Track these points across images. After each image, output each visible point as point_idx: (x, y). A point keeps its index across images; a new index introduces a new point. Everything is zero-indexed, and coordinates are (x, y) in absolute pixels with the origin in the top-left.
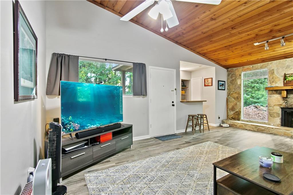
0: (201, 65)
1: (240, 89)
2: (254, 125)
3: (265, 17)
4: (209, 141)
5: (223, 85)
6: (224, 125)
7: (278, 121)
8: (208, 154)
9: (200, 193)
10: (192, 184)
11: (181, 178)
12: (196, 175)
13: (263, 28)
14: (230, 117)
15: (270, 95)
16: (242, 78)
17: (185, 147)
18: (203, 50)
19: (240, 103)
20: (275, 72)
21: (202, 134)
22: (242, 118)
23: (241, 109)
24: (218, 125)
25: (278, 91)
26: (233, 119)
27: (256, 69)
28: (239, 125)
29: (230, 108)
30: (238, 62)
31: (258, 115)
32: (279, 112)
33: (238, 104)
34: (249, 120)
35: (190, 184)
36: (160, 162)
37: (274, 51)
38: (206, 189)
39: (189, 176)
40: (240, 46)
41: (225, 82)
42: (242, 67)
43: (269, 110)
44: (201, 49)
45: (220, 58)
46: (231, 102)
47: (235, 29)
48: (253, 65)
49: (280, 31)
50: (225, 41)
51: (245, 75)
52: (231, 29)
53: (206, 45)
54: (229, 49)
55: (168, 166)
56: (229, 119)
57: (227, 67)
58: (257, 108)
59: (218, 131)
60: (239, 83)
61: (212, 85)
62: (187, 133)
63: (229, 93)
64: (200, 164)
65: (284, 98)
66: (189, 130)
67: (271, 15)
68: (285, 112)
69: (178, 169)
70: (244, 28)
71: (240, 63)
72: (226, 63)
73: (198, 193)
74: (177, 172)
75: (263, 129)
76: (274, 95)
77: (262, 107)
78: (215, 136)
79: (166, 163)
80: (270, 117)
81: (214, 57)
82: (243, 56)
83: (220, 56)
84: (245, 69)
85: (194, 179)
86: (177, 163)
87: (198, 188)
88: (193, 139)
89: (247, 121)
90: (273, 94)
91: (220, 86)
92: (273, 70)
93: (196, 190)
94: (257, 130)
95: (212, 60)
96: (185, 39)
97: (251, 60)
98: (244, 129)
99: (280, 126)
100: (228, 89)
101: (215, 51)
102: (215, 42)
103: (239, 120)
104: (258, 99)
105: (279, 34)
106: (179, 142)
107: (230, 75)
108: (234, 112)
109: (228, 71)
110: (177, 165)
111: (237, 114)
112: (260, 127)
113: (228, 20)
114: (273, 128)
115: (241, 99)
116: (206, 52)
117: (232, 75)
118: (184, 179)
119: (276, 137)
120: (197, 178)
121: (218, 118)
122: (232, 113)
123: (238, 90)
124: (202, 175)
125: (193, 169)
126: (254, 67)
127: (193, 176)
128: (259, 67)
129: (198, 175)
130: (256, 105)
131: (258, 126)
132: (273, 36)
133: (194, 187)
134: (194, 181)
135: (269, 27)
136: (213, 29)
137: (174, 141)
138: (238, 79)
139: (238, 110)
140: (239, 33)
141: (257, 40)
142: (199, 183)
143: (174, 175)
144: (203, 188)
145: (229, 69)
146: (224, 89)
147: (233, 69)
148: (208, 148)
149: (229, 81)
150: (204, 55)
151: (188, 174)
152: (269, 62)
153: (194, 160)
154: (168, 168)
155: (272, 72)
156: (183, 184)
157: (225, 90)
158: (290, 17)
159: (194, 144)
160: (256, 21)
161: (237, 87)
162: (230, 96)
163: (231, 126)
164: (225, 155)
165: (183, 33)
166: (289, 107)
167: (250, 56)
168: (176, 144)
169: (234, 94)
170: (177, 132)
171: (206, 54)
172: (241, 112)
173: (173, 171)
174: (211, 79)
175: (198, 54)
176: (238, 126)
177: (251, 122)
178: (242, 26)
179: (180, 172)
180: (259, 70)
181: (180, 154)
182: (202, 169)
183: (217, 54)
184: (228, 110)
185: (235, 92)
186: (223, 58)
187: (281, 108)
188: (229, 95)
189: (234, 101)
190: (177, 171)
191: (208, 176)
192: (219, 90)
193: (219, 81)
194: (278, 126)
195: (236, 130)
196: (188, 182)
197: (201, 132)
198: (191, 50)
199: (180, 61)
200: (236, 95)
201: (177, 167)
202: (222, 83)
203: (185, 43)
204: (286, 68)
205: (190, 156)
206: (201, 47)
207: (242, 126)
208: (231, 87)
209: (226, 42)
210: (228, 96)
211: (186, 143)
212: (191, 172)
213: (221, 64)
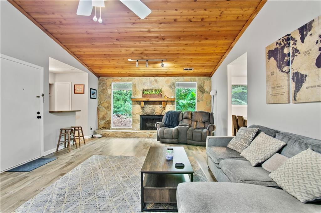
0: (74, 68)
1: (111, 99)
2: (123, 132)
3: (142, 41)
4: (93, 155)
5: (94, 93)
6: (97, 136)
7: (138, 125)
8: (102, 168)
9: (123, 208)
10: (110, 204)
11: (94, 205)
12: (106, 194)
13: (138, 49)
14: (101, 127)
15: (134, 105)
16: (112, 88)
17: (72, 169)
18: (80, 52)
19: (110, 112)
20: (137, 86)
21: (79, 149)
22: (112, 127)
23: (111, 118)
24: (90, 136)
25: (139, 102)
26: (104, 128)
27: (124, 81)
28: (111, 133)
29: (100, 117)
30: (110, 73)
31: (121, 123)
32: (139, 119)
33: (108, 113)
34: (118, 128)
35: (108, 206)
36: (50, 201)
37: (139, 69)
38: (125, 202)
39: (101, 198)
40: (117, 58)
41: (96, 90)
42: (112, 78)
43: (133, 118)
44: (77, 49)
45: (95, 64)
46: (101, 112)
47: (119, 41)
48: (121, 78)
49: (146, 55)
50: (106, 49)
51: (115, 86)
52: (116, 40)
53: (86, 47)
54: (107, 58)
55: (66, 200)
56: (99, 129)
57: (98, 76)
58: (119, 116)
59: (94, 143)
60: (109, 93)
61: (84, 93)
62: (60, 152)
63: (100, 102)
64: (102, 182)
65: (142, 108)
66: (61, 147)
67: (145, 41)
68: (143, 118)
69: (82, 198)
70: (126, 43)
71: (112, 73)
72: (99, 71)
73: (121, 209)
74: (84, 202)
75: (130, 134)
76: (136, 105)
77: (122, 116)
78: (95, 149)
79: (60, 198)
80: (134, 124)
81: (89, 62)
82: (117, 67)
83: (96, 63)
84: (115, 79)
85: (108, 199)
86: (75, 191)
87: (118, 206)
88: (73, 158)
89: (117, 129)
91: (92, 94)
92: (135, 84)
93: (118, 208)
94: (126, 136)
95: (86, 65)
96: (60, 31)
97: (122, 72)
98: (115, 137)
99: (140, 130)
100: (98, 98)
101: (93, 56)
102: (97, 47)
103: (109, 129)
104: (118, 108)
105: (145, 57)
106: (57, 166)
107: (101, 84)
108: (104, 122)
109: (99, 79)
110: (77, 194)
111: (108, 123)
112: (128, 133)
113: (117, 30)
114: (136, 132)
115: (111, 108)
116: (83, 55)
117: (103, 84)
118: (97, 204)
119: (140, 139)
120: (110, 196)
121: (90, 129)
122: (103, 122)
123: (109, 100)
124: (112, 191)
125: (100, 189)
127: (105, 197)
128: (126, 80)
129: (109, 193)
130: (118, 114)
131: (126, 132)
132: (142, 58)
133: (114, 205)
134: (109, 201)
135: (142, 49)
136: (100, 33)
137: (49, 166)
138: (108, 89)
139: (108, 119)
140: (121, 46)
141: (131, 57)
142: (115, 199)
143: (83, 207)
144: (122, 202)
145: (100, 78)
146: (95, 97)
147: (104, 78)
148: (97, 162)
149: (100, 90)
150: (79, 57)
151: (98, 197)
152: (133, 77)
153: (93, 180)
154: (69, 203)
155: (135, 86)
156: (101, 209)
157: (96, 99)
158: (154, 48)
159: (79, 163)
160: (136, 41)
161: (107, 96)
162: (101, 105)
163: (103, 136)
164: (117, 164)
165: (61, 22)
166: (145, 115)
167: (122, 69)
168: (55, 170)
169: (105, 104)
170: (44, 154)
171: (82, 57)
172: (111, 121)
173: (78, 203)
174: (83, 86)
175: (72, 54)
176: (110, 135)
177: (120, 129)
178: (125, 41)
179: (87, 200)
180: (126, 83)
181: (70, 179)
182: (108, 186)
183: (94, 60)
184: (99, 120)
185: (106, 101)
186: (98, 65)
187: (140, 115)
188: (99, 104)
189: (105, 111)
190: (83, 200)
191: (118, 190)
192: (91, 99)
193: (91, 89)
194: (138, 130)
195: (109, 139)
196: (104, 205)
197: (77, 148)
198: (64, 47)
199: (50, 57)
200: (106, 105)
201: (79, 195)
202: (94, 91)
203: (59, 36)
204: (143, 84)
205: (84, 177)
206: (79, 47)
207: (114, 134)
208: (102, 96)
209: (106, 51)
210: (99, 106)
211: (68, 165)
212: (100, 193)
213: (94, 71)
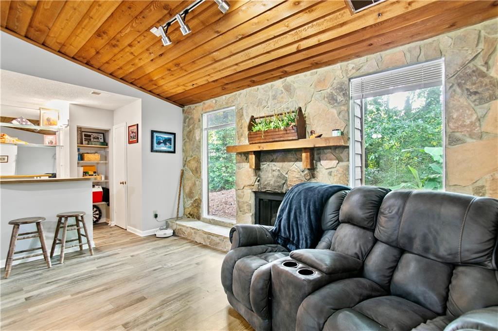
1: (200, 151)
6: (160, 233)
7: (249, 219)
14: (187, 211)
15: (239, 164)
16: (204, 127)
19: (200, 181)
20: (243, 113)
22: (205, 214)
23: (202, 195)
24: (151, 232)
26: (191, 215)
27: (221, 107)
29: (186, 191)
32: (250, 202)
33: (197, 183)
42: (202, 103)
43: (238, 197)
46: (188, 180)
48: (216, 99)
56: (186, 216)
60: (198, 138)
63: (185, 159)
65: (256, 171)
68: (260, 200)
75: (218, 240)
76: (244, 164)
84: (207, 105)
89: (209, 222)
90: (242, 162)
91: (159, 143)
92: (241, 109)
100: (181, 151)
103: (199, 217)
107: (187, 120)
109: (183, 111)
111: (197, 204)
112: (214, 237)
115: (201, 172)
117: (190, 119)
122: (190, 202)
123: (197, 153)
126: (218, 102)
128: (224, 103)
138: (197, 129)
139: (197, 198)
145: (186, 107)
146: (171, 150)
147: (191, 107)
149: (185, 132)
157: (173, 152)
161: (195, 145)
162: (187, 166)
166: (263, 191)
169: (193, 162)
172: (201, 201)
174: (136, 126)
176: (186, 233)
177: (215, 223)
185: (194, 156)
187: (254, 192)
188: (185, 163)
189: (192, 178)
192: (154, 153)
193: (153, 132)
200: (194, 165)
202: (166, 136)
204: (258, 106)
207: (192, 234)
208: (187, 146)
210: (184, 167)
